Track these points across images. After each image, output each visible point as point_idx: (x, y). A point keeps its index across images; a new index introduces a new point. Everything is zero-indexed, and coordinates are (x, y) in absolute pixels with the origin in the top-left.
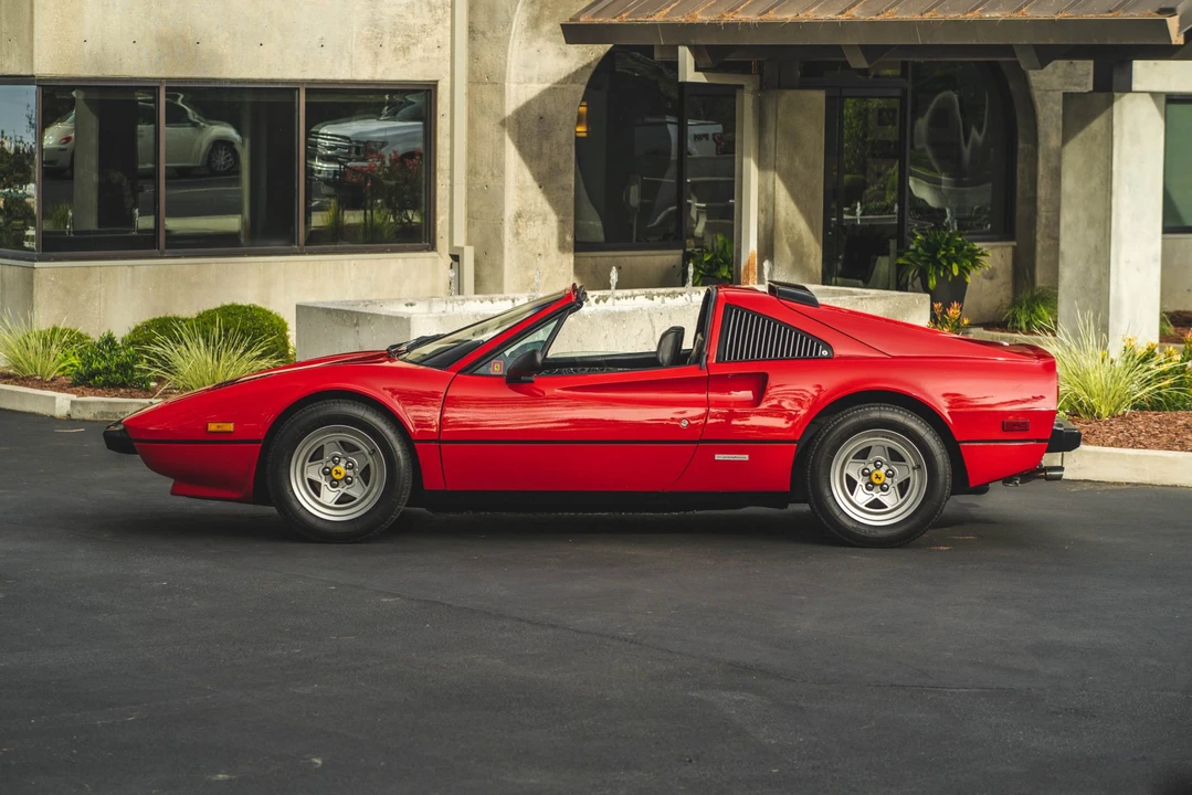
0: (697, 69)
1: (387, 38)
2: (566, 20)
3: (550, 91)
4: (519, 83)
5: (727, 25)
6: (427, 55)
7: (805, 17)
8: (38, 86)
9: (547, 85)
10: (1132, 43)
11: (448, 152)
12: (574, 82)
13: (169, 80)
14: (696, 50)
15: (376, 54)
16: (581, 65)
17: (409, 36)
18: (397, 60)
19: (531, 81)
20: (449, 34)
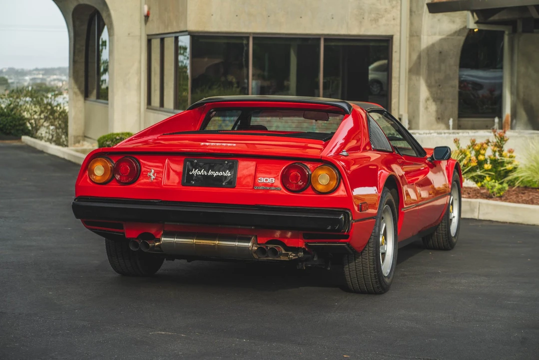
1: (366, 15)
3: (446, 40)
4: (428, 35)
6: (387, 23)
8: (191, 35)
9: (442, 37)
11: (398, 69)
12: (458, 35)
13: (254, 33)
15: (361, 22)
16: (462, 27)
17: (378, 14)
18: (372, 25)
19: (435, 34)
20: (399, 13)
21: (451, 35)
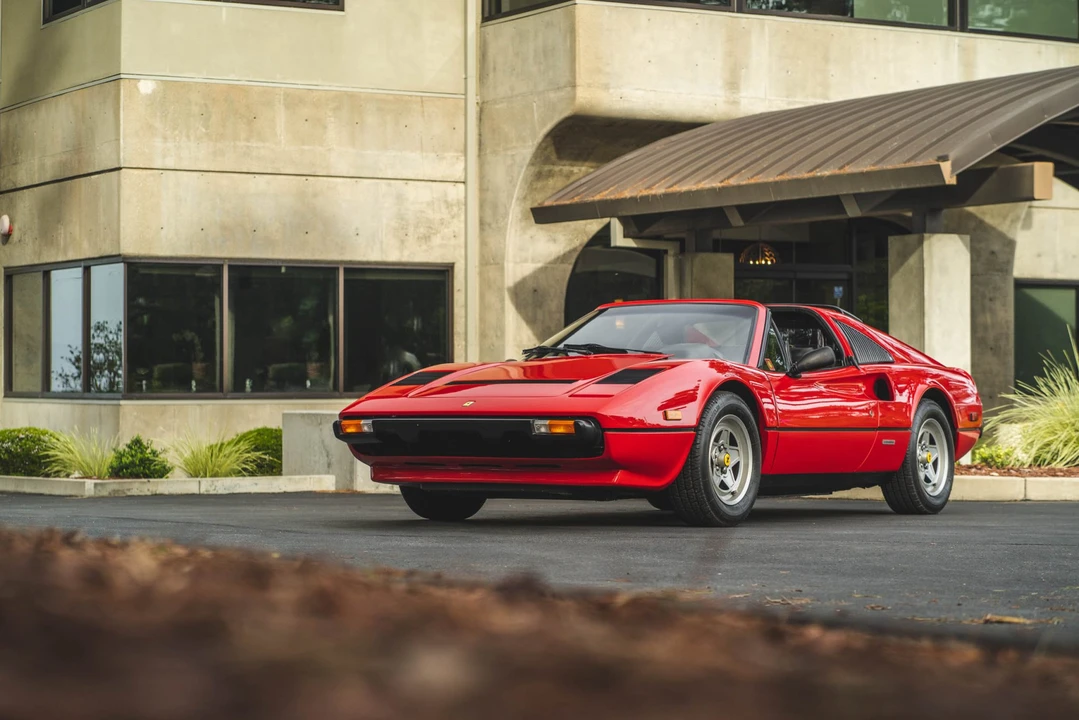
0: (625, 237)
1: (411, 229)
2: (536, 205)
3: (543, 270)
4: (516, 263)
5: (642, 198)
6: (444, 242)
7: (694, 188)
8: (126, 263)
9: (540, 265)
10: (918, 186)
11: (463, 320)
12: (562, 262)
13: (230, 259)
14: (624, 220)
15: (402, 242)
16: (568, 249)
17: (430, 228)
18: (420, 246)
19: (526, 261)
20: (463, 225)
21: (550, 263)
